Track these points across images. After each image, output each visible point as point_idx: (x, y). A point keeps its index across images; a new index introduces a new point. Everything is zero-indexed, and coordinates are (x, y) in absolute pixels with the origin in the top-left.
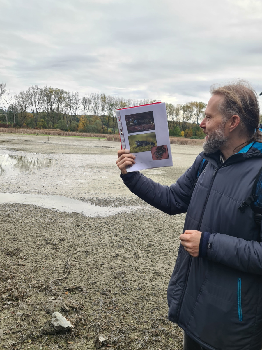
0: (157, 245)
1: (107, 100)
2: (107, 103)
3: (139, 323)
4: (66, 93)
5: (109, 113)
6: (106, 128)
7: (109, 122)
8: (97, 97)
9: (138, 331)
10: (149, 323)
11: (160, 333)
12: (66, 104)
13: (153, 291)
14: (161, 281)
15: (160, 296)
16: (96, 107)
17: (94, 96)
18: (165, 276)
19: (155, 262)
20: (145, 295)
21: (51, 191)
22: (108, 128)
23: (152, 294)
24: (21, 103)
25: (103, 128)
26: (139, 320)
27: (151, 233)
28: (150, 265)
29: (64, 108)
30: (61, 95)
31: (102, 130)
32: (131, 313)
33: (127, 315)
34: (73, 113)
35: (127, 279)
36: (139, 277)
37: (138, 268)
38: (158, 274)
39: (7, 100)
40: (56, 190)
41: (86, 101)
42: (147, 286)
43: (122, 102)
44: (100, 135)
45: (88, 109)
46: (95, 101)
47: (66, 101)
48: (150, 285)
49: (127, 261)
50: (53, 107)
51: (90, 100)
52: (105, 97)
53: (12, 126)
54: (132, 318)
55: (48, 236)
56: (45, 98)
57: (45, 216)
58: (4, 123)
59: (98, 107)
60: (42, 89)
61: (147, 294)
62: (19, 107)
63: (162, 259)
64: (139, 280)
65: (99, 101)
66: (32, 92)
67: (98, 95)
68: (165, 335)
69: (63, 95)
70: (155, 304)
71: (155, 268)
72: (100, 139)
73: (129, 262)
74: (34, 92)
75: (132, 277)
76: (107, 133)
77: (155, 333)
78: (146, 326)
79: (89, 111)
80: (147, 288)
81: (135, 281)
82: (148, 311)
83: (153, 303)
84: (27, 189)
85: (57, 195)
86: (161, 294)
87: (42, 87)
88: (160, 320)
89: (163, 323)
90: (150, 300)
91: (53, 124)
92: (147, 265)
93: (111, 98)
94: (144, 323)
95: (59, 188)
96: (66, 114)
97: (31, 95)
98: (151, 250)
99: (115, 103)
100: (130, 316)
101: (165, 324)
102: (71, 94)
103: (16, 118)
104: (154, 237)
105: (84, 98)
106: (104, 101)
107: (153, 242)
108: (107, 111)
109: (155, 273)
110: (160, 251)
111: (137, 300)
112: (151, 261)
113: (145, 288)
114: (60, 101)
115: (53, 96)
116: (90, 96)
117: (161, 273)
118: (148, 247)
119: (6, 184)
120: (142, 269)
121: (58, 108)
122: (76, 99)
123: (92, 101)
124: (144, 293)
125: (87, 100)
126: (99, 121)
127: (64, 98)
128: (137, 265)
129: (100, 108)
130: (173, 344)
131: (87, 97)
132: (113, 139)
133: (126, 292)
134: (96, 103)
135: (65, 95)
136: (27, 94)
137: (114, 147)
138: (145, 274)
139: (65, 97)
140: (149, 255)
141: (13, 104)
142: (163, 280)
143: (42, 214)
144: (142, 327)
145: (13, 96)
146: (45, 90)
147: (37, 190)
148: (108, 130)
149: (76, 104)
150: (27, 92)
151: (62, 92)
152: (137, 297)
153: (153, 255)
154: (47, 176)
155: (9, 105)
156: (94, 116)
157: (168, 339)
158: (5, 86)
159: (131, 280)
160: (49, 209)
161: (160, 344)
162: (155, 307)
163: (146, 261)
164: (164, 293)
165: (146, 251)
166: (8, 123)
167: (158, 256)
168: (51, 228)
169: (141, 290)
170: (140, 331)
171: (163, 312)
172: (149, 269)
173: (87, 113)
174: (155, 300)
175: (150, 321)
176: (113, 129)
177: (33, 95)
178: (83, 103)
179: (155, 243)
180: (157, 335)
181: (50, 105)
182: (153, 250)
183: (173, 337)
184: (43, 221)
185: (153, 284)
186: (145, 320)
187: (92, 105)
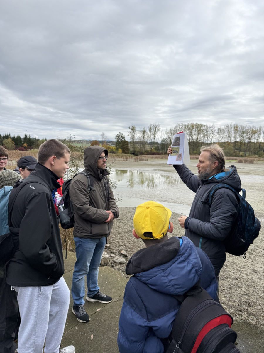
0: (262, 250)
1: (240, 129)
2: (239, 131)
3: (229, 300)
4: (205, 126)
5: (241, 140)
6: (238, 152)
7: (240, 147)
8: (230, 127)
9: (226, 305)
10: (237, 302)
11: (243, 310)
12: (204, 135)
13: (247, 282)
14: (257, 277)
15: (252, 287)
16: (229, 135)
17: (227, 127)
18: (261, 274)
19: (255, 263)
20: (240, 283)
21: (182, 201)
22: (239, 152)
23: (245, 284)
24: (170, 137)
25: (235, 152)
26: (229, 298)
27: (258, 240)
28: (250, 263)
29: (202, 138)
30: (200, 128)
31: (234, 154)
32: (224, 293)
33: (221, 293)
34: (209, 141)
35: (228, 270)
36: (238, 271)
37: (239, 264)
38: (255, 271)
39: (161, 135)
40: (186, 201)
41: (220, 131)
42: (243, 278)
43: (253, 130)
44: (232, 158)
45: (222, 137)
46: (228, 131)
47: (204, 132)
48: (246, 278)
49: (231, 258)
50: (193, 138)
51: (224, 130)
52: (237, 127)
53: (163, 153)
54: (225, 296)
55: (175, 232)
56: (188, 132)
57: (176, 219)
58: (158, 151)
59: (231, 135)
60: (185, 125)
61: (242, 283)
62: (169, 139)
63: (262, 261)
64: (238, 273)
65: (232, 130)
66: (178, 128)
67: (231, 126)
68: (248, 313)
69: (202, 128)
70: (246, 292)
71: (253, 266)
72: (231, 161)
73: (232, 259)
74: (180, 128)
75: (232, 269)
76: (238, 156)
77: (239, 310)
78: (234, 304)
79: (223, 139)
80: (243, 279)
81: (234, 273)
82: (239, 294)
83: (245, 290)
84: (166, 199)
85: (187, 204)
86: (254, 285)
87: (186, 124)
88: (246, 302)
89: (249, 305)
90: (242, 287)
91: (193, 151)
92: (247, 263)
93: (243, 127)
94: (233, 301)
95: (189, 200)
96: (204, 143)
97: (177, 130)
98: (254, 253)
99: (246, 131)
100: (223, 294)
101: (250, 306)
102: (209, 126)
103: (166, 147)
104: (260, 244)
105: (219, 129)
106: (237, 130)
107: (258, 247)
108: (239, 138)
109: (253, 270)
110: (262, 255)
111: (231, 285)
112: (252, 261)
113: (240, 279)
114: (199, 133)
115: (194, 129)
116: (224, 127)
117: (258, 271)
118: (252, 250)
119: (153, 195)
120: (243, 266)
121: (197, 138)
122: (212, 130)
123: (226, 130)
124: (239, 282)
125: (222, 130)
126: (231, 147)
127: (202, 130)
128: (239, 262)
129: (233, 136)
130: (252, 320)
131: (221, 128)
132: (243, 161)
133: (224, 279)
134: (229, 132)
135: (203, 128)
136: (175, 130)
137: (243, 168)
138: (244, 269)
139: (204, 130)
140: (252, 257)
141: (164, 138)
142: (259, 276)
143: (174, 217)
144: (231, 303)
145: (165, 132)
146: (188, 125)
147: (173, 200)
148: (239, 154)
149: (212, 134)
150: (174, 129)
151: (201, 126)
152: (232, 283)
153: (255, 257)
154: (182, 190)
155: (162, 138)
156: (228, 142)
157: (250, 316)
158: (160, 126)
159: (231, 272)
160: (179, 214)
161: (242, 317)
162: (245, 293)
163: (247, 260)
164: (256, 285)
165: (249, 253)
166: (161, 151)
167: (259, 258)
168: (178, 226)
169: (237, 279)
170: (228, 305)
171: (251, 298)
172: (248, 266)
173: (221, 141)
174: (247, 289)
175: (238, 301)
176: (244, 153)
177: (179, 130)
178: (218, 133)
179: (259, 248)
180: (241, 311)
181: (191, 136)
182: (256, 253)
183: (254, 315)
184: (173, 222)
185: (249, 278)
186: (234, 300)
187: (226, 134)
